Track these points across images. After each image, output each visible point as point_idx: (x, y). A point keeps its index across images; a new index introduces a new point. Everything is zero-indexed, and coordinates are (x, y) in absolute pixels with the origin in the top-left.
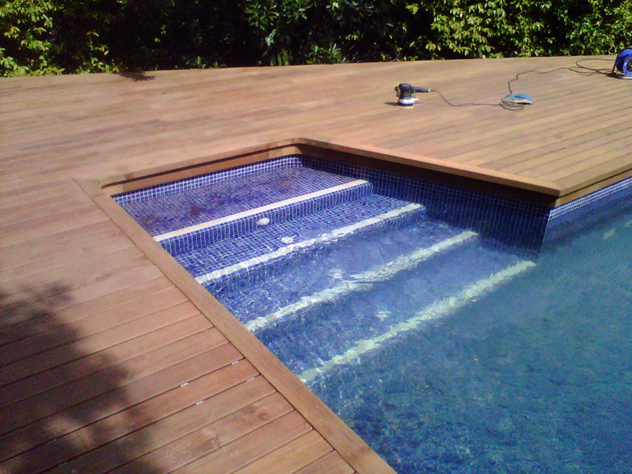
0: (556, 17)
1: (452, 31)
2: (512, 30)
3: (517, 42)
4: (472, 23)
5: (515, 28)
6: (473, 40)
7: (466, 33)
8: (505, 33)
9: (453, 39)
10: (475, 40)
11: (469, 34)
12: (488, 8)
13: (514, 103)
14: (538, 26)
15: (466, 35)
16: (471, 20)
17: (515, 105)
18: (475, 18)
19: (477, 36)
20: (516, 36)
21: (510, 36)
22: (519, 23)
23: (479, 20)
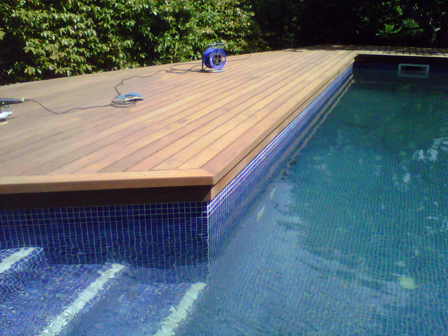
0: (141, 34)
1: (48, 54)
2: (106, 48)
3: (114, 58)
4: (66, 43)
5: (109, 46)
6: (72, 61)
7: (63, 54)
8: (101, 52)
9: (52, 61)
10: (74, 60)
11: (66, 55)
12: (78, 29)
13: (125, 102)
14: (129, 43)
15: (63, 55)
16: (65, 41)
17: (127, 102)
18: (68, 39)
19: (74, 57)
20: (111, 52)
21: (107, 53)
22: (111, 41)
23: (73, 42)
